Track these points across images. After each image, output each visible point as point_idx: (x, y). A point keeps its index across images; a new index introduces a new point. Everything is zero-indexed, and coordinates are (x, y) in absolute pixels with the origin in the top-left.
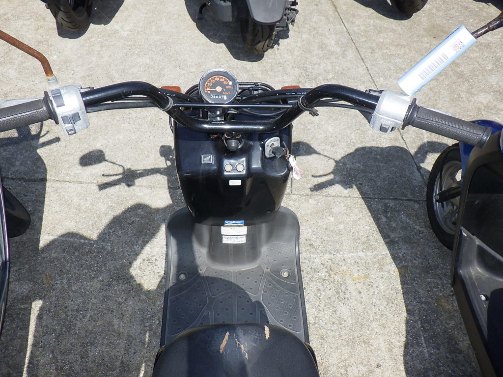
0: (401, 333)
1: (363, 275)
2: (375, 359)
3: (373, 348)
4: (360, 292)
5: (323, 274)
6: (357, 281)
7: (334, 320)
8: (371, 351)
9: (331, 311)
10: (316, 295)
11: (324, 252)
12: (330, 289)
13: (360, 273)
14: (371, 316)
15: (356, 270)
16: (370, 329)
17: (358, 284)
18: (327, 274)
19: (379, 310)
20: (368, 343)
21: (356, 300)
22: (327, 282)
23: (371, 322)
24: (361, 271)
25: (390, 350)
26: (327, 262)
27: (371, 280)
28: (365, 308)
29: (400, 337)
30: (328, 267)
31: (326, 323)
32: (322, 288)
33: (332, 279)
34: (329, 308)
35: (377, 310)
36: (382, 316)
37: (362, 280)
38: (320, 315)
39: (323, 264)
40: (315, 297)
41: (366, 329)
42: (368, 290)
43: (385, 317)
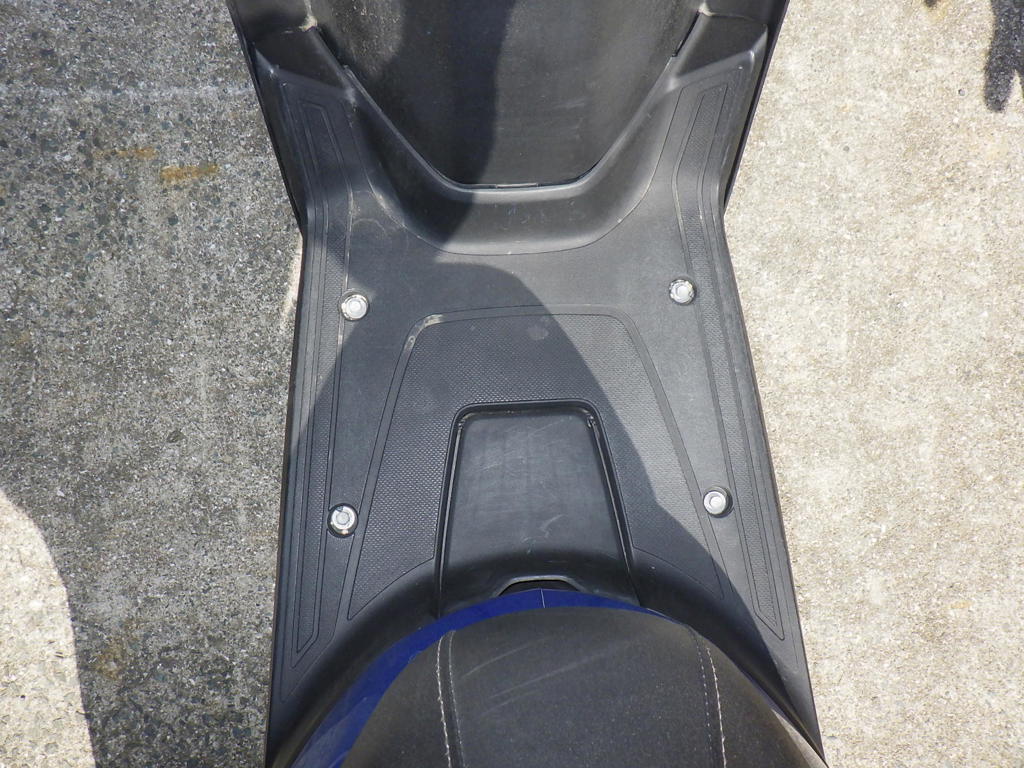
0: (269, 348)
1: (197, 163)
2: (170, 420)
3: (171, 389)
4: (173, 220)
5: (67, 158)
6: (173, 183)
7: (73, 304)
8: (165, 397)
9: (68, 275)
10: (32, 224)
11: (84, 81)
12: (81, 207)
13: (190, 156)
14: (191, 298)
15: (179, 144)
16: (178, 333)
17: (174, 194)
18: (82, 158)
19: (219, 278)
20: (162, 373)
21: (156, 244)
22: (75, 183)
23: (186, 313)
24: (193, 149)
26: (90, 115)
27: (219, 181)
28: (177, 270)
29: (261, 360)
31: (47, 313)
32: (55, 203)
33: (94, 175)
34: (66, 268)
35: (214, 277)
36: (222, 297)
37: (188, 180)
38: (33, 287)
39: (74, 124)
40: (29, 230)
41: (165, 334)
42: (202, 213)
43: (231, 298)
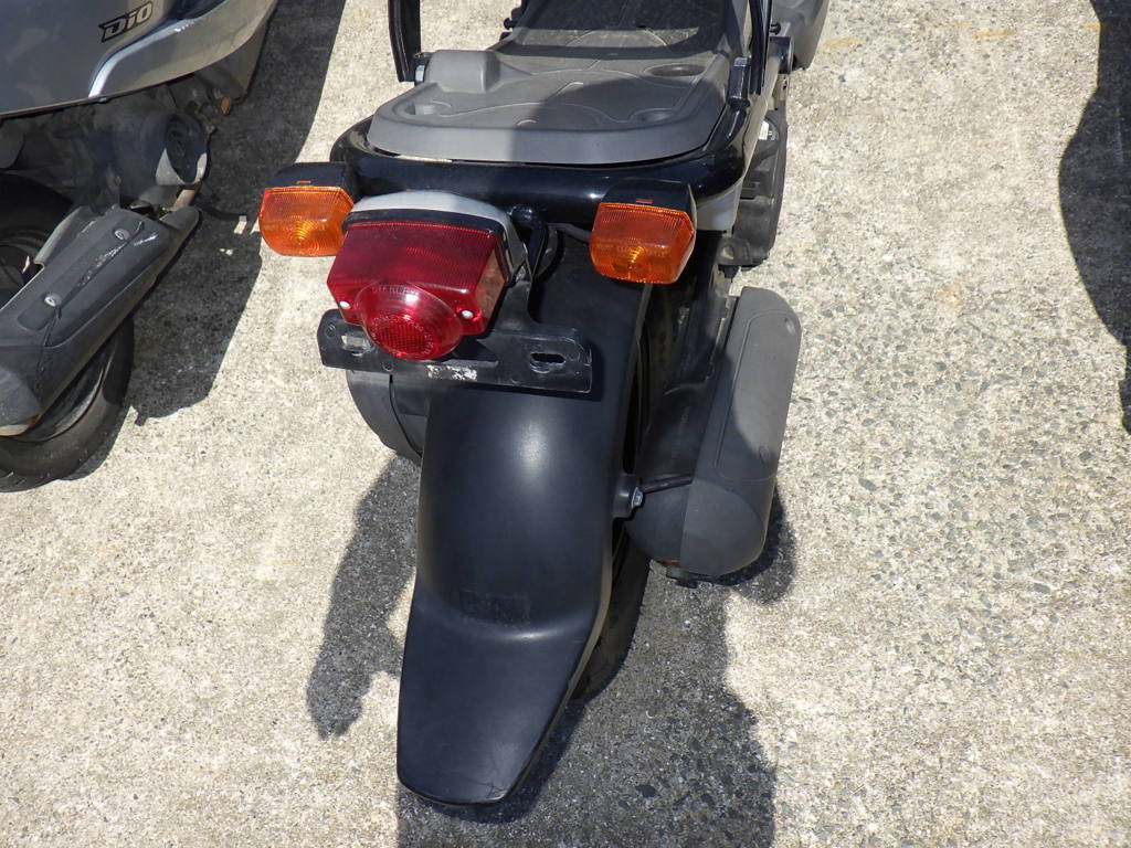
25: (1032, 148)
30: (923, 15)
